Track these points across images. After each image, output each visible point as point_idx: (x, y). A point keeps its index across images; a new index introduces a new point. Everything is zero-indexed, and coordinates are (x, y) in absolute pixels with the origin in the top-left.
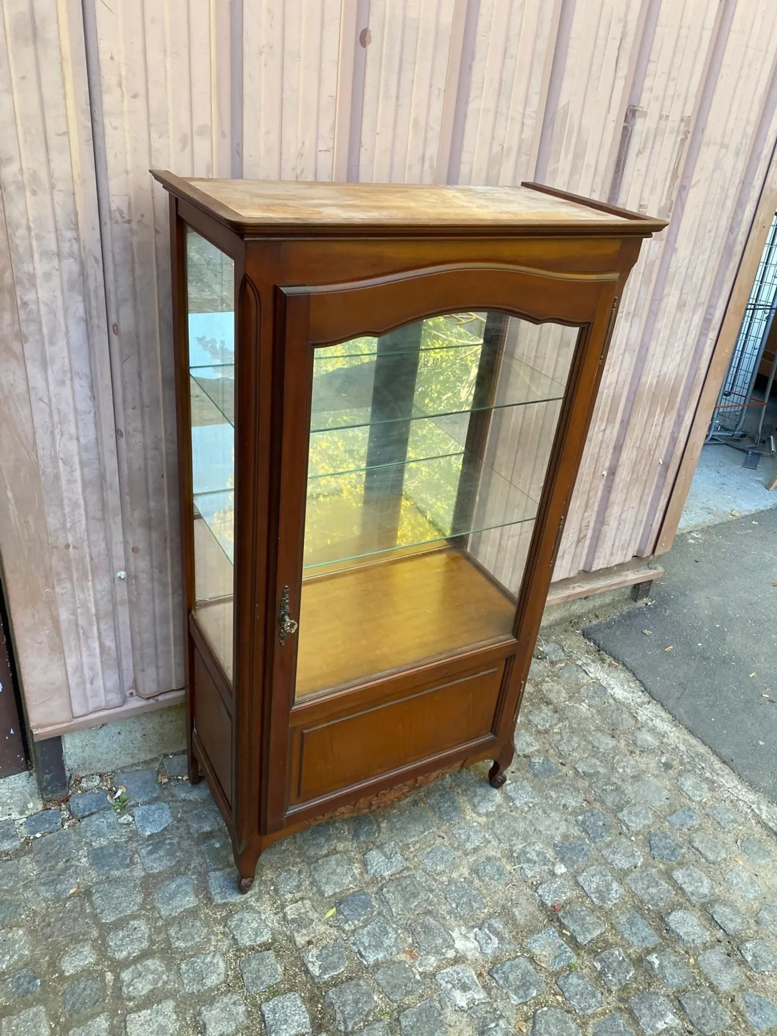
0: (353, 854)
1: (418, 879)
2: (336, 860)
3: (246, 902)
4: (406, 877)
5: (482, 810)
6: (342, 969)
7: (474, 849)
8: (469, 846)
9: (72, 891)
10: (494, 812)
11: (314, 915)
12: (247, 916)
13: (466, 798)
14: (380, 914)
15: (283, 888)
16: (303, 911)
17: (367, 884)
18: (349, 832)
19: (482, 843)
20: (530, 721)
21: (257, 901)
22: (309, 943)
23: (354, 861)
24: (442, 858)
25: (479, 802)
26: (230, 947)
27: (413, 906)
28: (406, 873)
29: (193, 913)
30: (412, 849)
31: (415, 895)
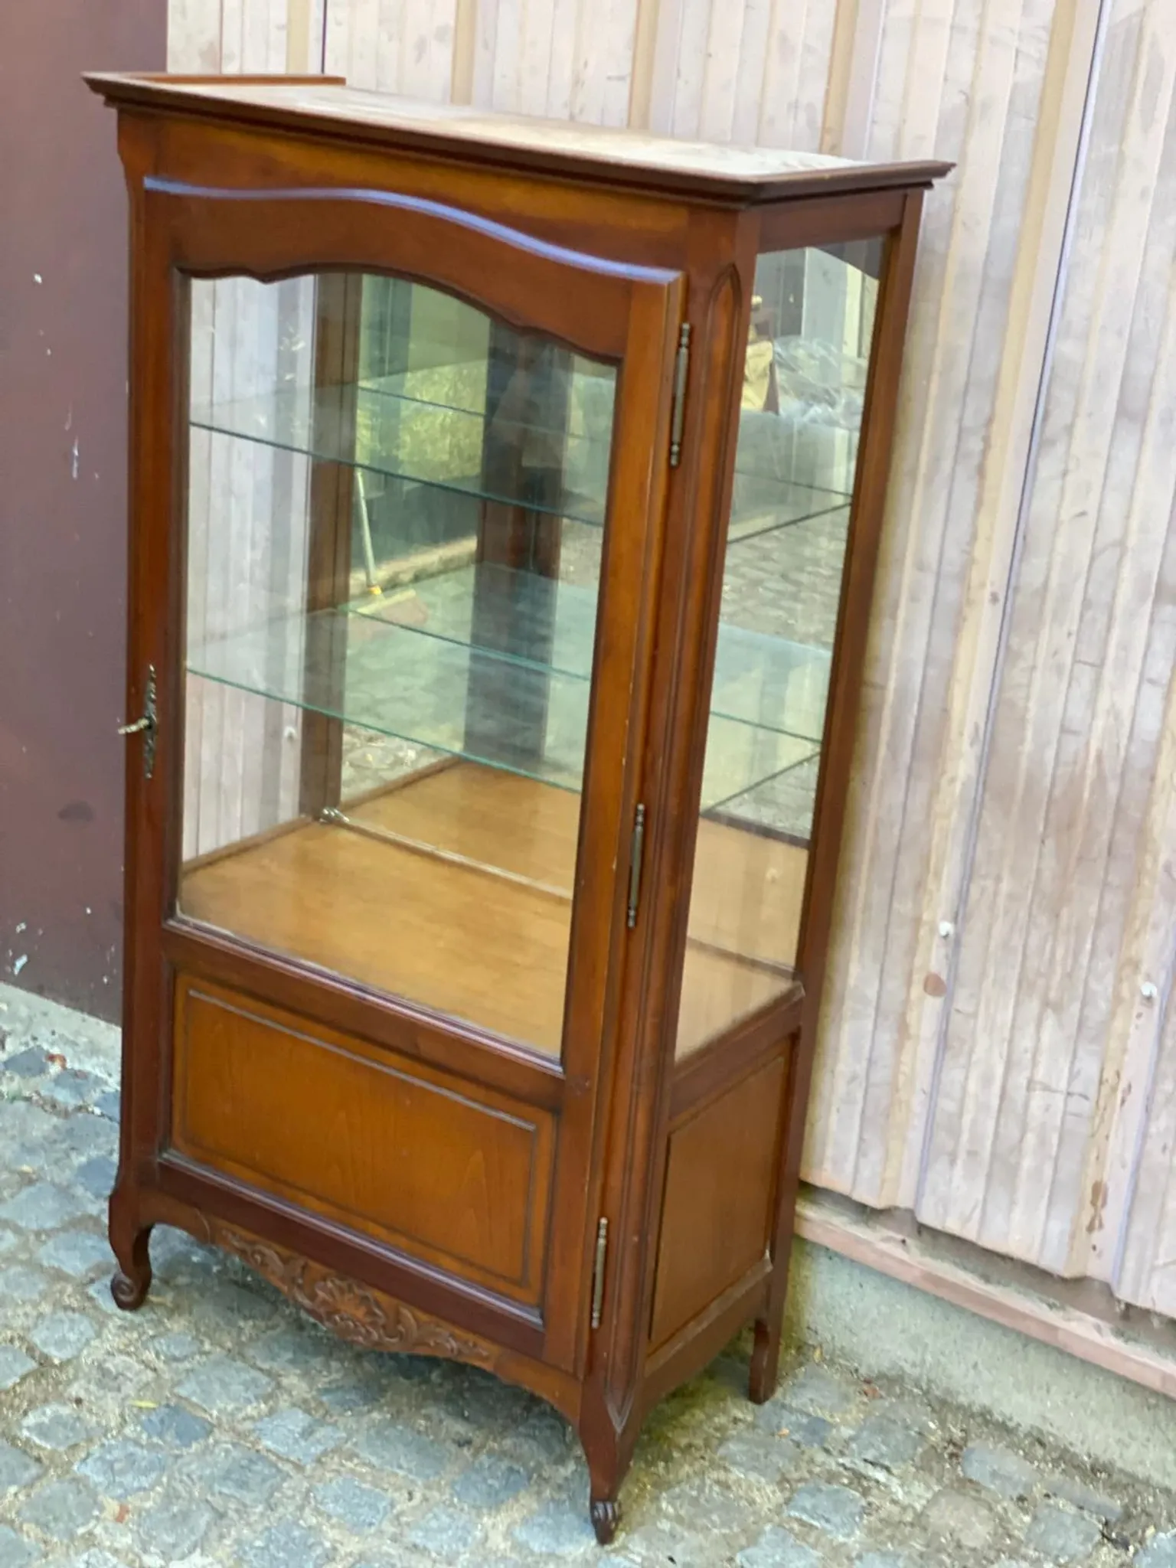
0: (286, 1397)
1: (285, 1485)
2: (254, 1381)
3: (109, 1316)
4: (275, 1466)
5: (521, 1534)
6: (49, 1447)
7: (415, 1546)
8: (416, 1537)
9: (26, 1168)
10: (532, 1553)
11: (129, 1389)
12: (85, 1326)
13: (535, 1506)
14: (177, 1457)
15: (162, 1344)
16: (129, 1375)
17: (233, 1429)
18: (330, 1383)
19: (439, 1554)
20: (860, 1557)
21: (120, 1327)
22: (79, 1401)
23: (271, 1403)
24: (359, 1505)
25: (541, 1525)
26: (23, 1328)
27: (217, 1488)
28: (287, 1468)
29: (59, 1276)
30: (350, 1465)
31: (243, 1485)
